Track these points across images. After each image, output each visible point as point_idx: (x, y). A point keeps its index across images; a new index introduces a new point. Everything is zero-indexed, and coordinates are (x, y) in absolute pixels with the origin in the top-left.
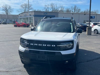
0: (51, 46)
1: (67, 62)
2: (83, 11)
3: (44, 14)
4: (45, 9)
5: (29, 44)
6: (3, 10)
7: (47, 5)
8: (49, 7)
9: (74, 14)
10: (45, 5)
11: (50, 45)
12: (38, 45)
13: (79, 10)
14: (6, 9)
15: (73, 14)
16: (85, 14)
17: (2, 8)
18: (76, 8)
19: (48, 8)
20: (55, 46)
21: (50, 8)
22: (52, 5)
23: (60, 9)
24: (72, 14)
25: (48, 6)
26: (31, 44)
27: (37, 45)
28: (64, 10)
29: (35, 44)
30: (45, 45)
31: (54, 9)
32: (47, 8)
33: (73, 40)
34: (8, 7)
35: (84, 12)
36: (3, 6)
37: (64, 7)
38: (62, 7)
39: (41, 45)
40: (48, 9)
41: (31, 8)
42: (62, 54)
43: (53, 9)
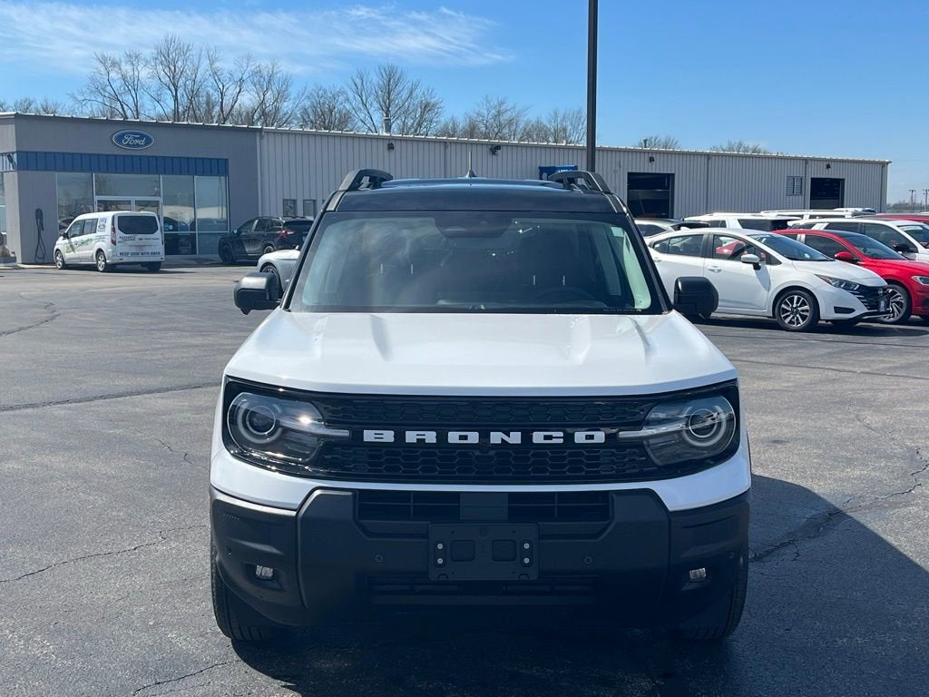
0: (567, 438)
2: (462, 124)
3: (120, 138)
4: (100, 89)
5: (345, 433)
7: (117, 55)
8: (144, 73)
9: (397, 145)
10: (103, 61)
11: (558, 437)
12: (442, 437)
13: (427, 107)
15: (391, 147)
16: (495, 149)
18: (401, 94)
19: (132, 85)
20: (601, 437)
21: (154, 84)
22: (169, 56)
23: (248, 100)
24: (383, 146)
25: (127, 68)
26: (369, 436)
27: (430, 437)
28: (286, 106)
29: (411, 437)
30: (515, 438)
31: (193, 95)
32: (117, 84)
35: (472, 131)
37: (287, 82)
38: (264, 81)
39: (473, 437)
40: (129, 99)
42: (671, 506)
43: (184, 100)
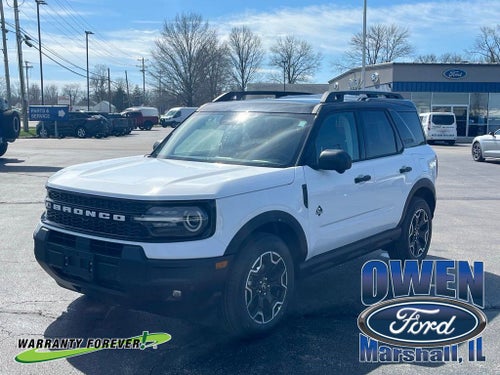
0: (111, 217)
1: (177, 292)
4: (481, 46)
6: (275, 63)
11: (107, 216)
12: (72, 210)
14: (290, 57)
17: (272, 54)
20: (123, 218)
26: (55, 206)
29: (65, 209)
30: (94, 214)
33: (214, 201)
34: (299, 47)
36: (275, 42)
39: (81, 212)
41: (405, 49)
42: (149, 256)
